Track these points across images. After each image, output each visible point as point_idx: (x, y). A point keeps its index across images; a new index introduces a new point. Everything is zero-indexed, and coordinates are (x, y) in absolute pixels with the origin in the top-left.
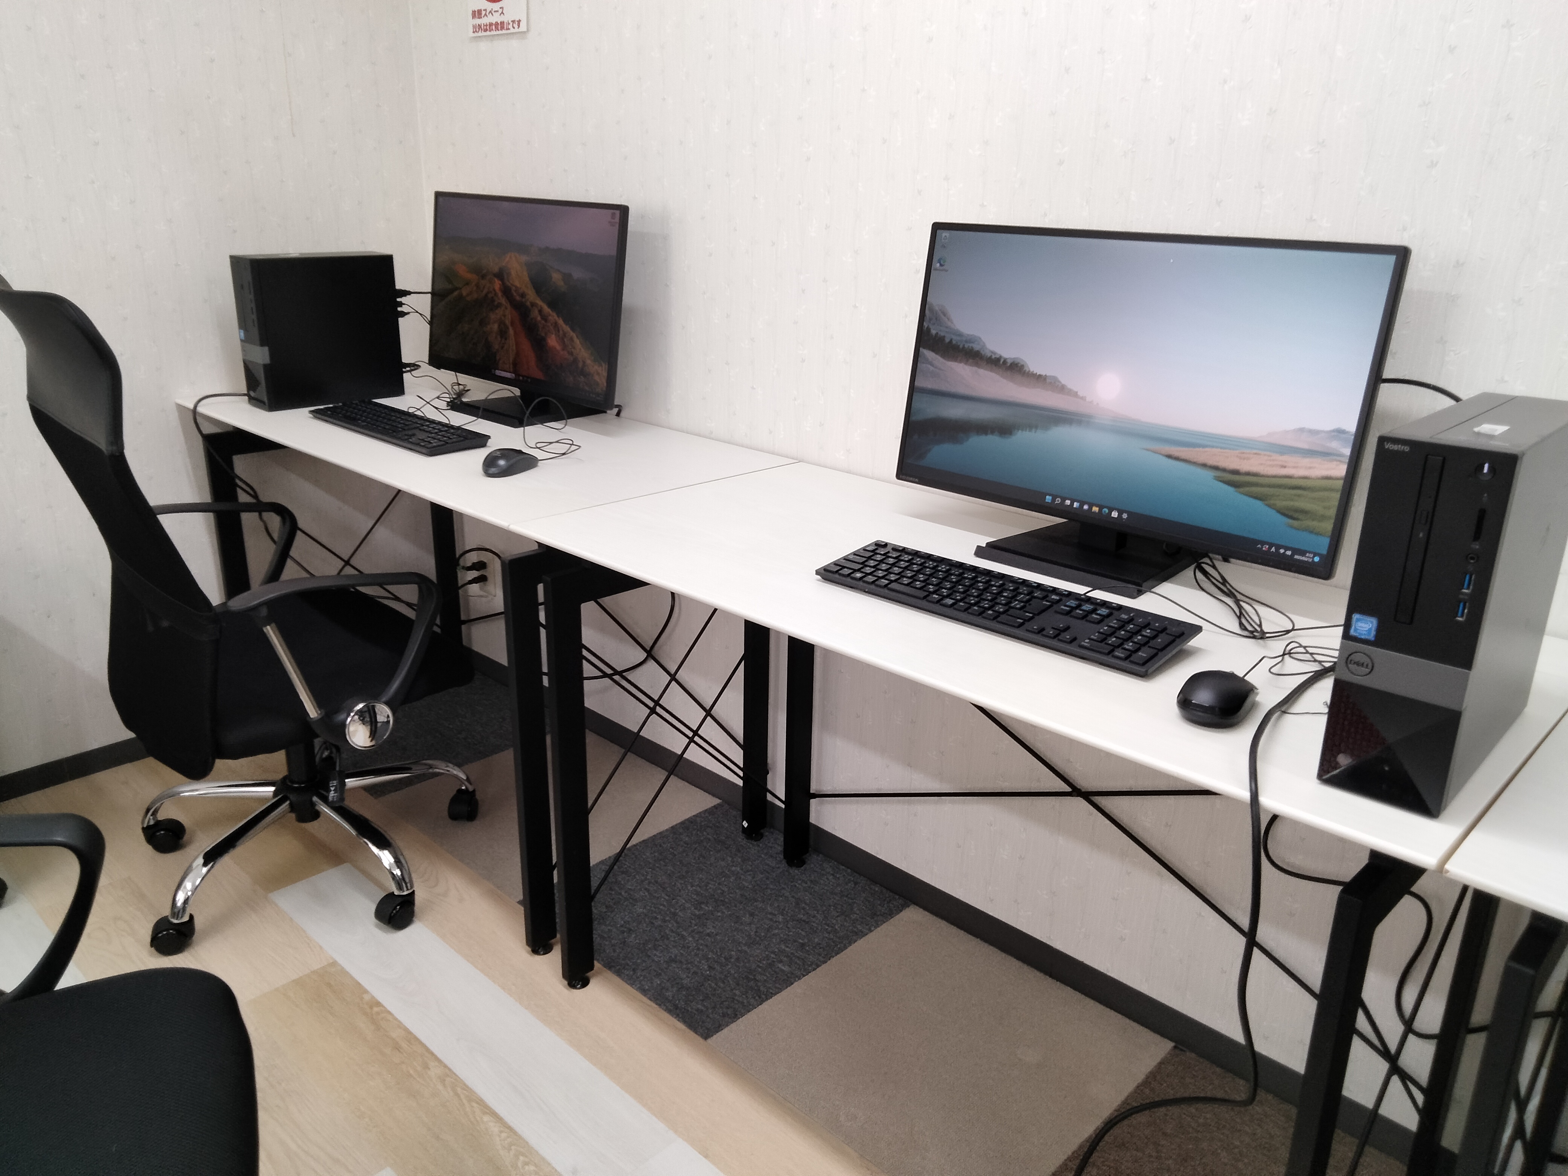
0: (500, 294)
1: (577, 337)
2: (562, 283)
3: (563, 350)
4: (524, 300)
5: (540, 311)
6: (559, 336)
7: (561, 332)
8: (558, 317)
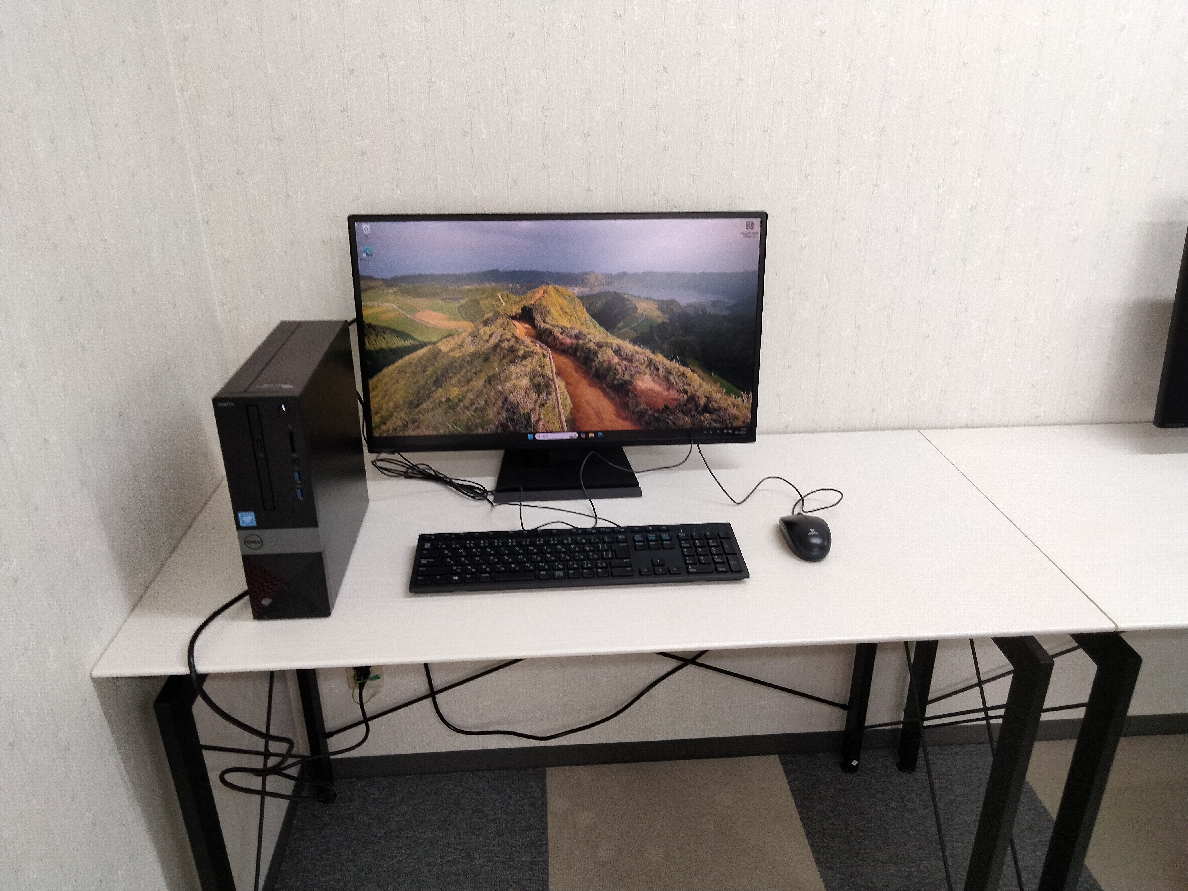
0: (528, 341)
1: (693, 371)
2: (658, 313)
3: (668, 389)
4: (581, 342)
5: (617, 352)
6: (658, 375)
7: (661, 370)
8: (654, 352)
